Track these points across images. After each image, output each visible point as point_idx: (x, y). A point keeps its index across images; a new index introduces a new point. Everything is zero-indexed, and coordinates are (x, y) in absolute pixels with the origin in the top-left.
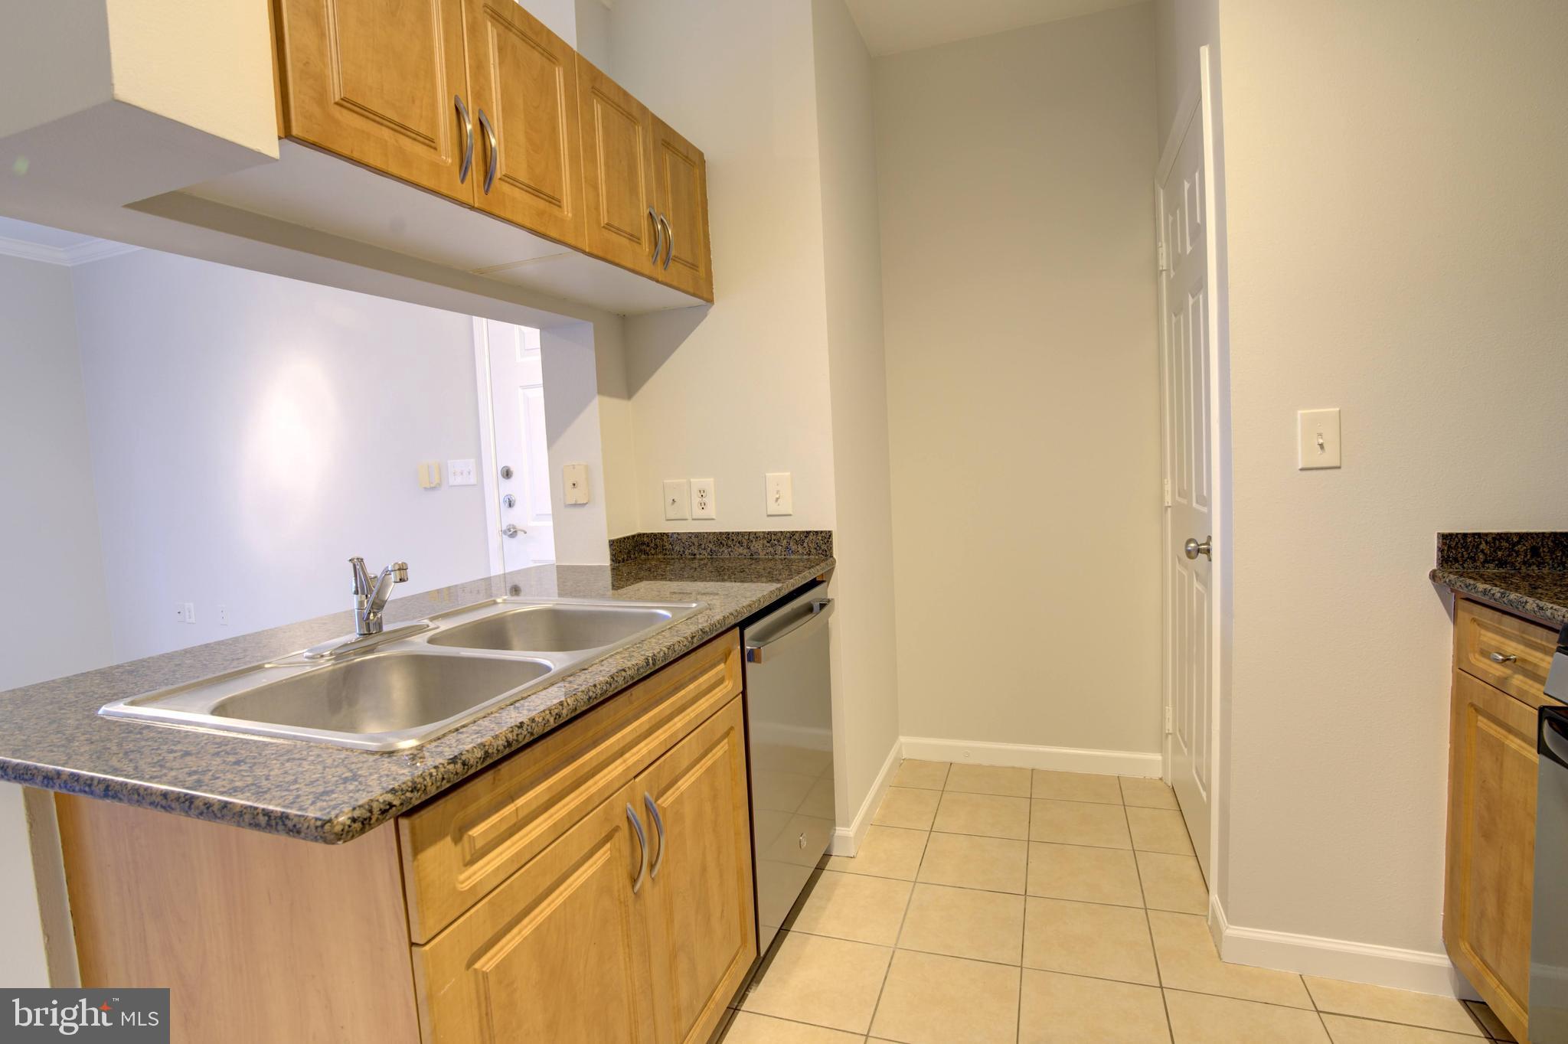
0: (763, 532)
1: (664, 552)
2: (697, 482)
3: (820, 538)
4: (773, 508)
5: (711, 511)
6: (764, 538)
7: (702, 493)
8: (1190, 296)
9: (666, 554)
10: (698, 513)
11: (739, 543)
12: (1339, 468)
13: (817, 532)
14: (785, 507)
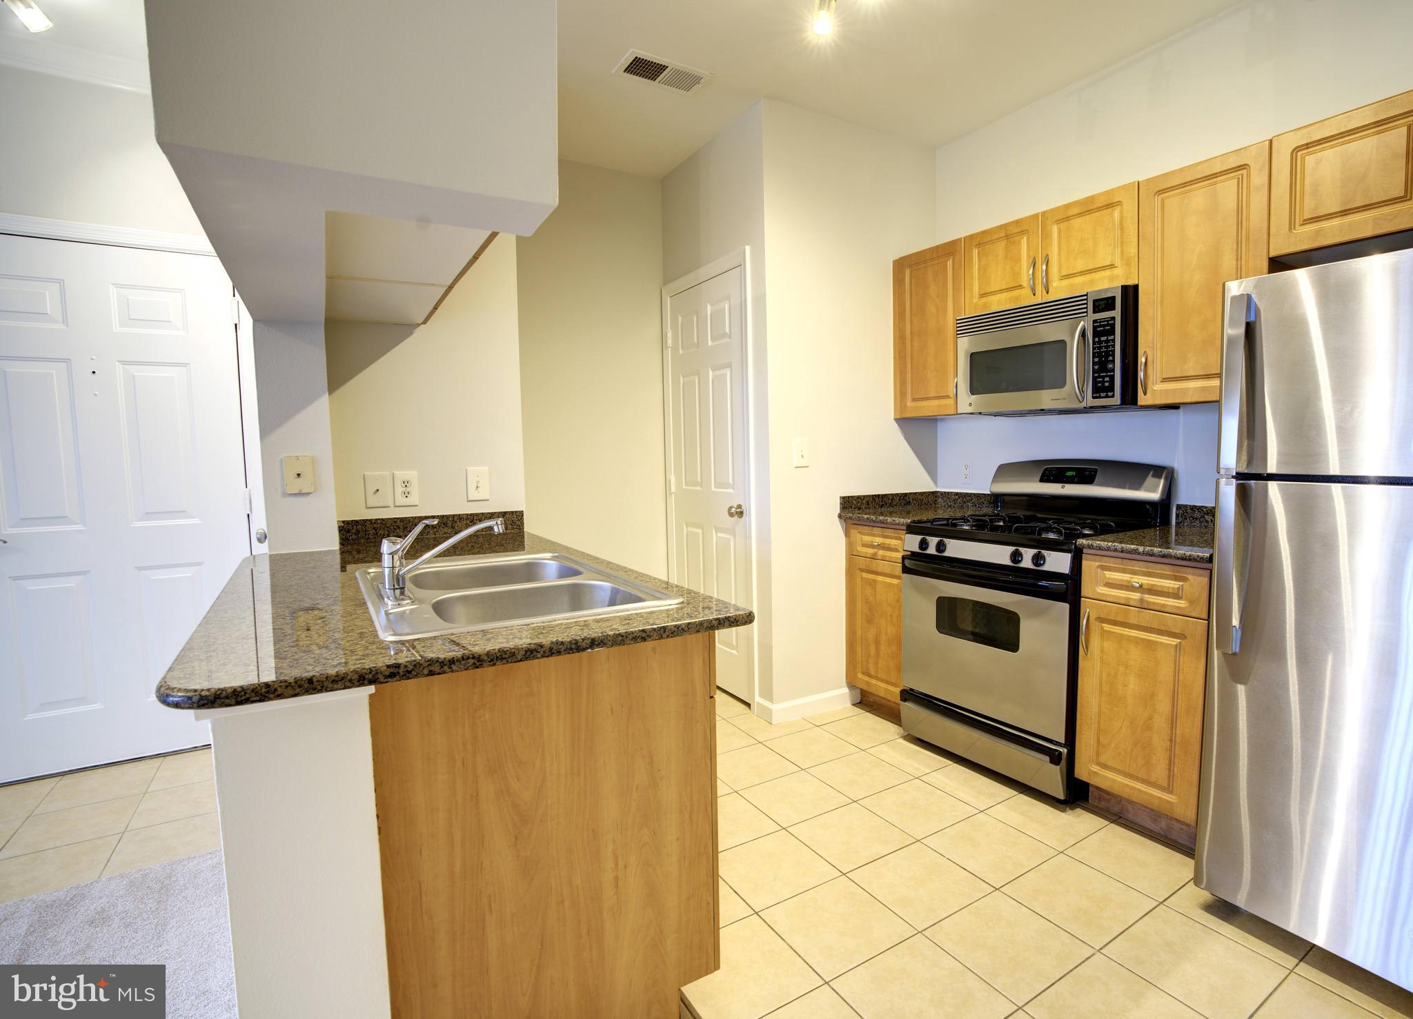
0: (467, 514)
1: (367, 536)
2: (401, 475)
3: (515, 517)
4: (473, 495)
5: (414, 499)
6: (467, 519)
7: (406, 484)
8: (710, 370)
9: (369, 538)
10: (401, 500)
11: (444, 524)
12: (807, 467)
13: (512, 512)
14: (483, 494)
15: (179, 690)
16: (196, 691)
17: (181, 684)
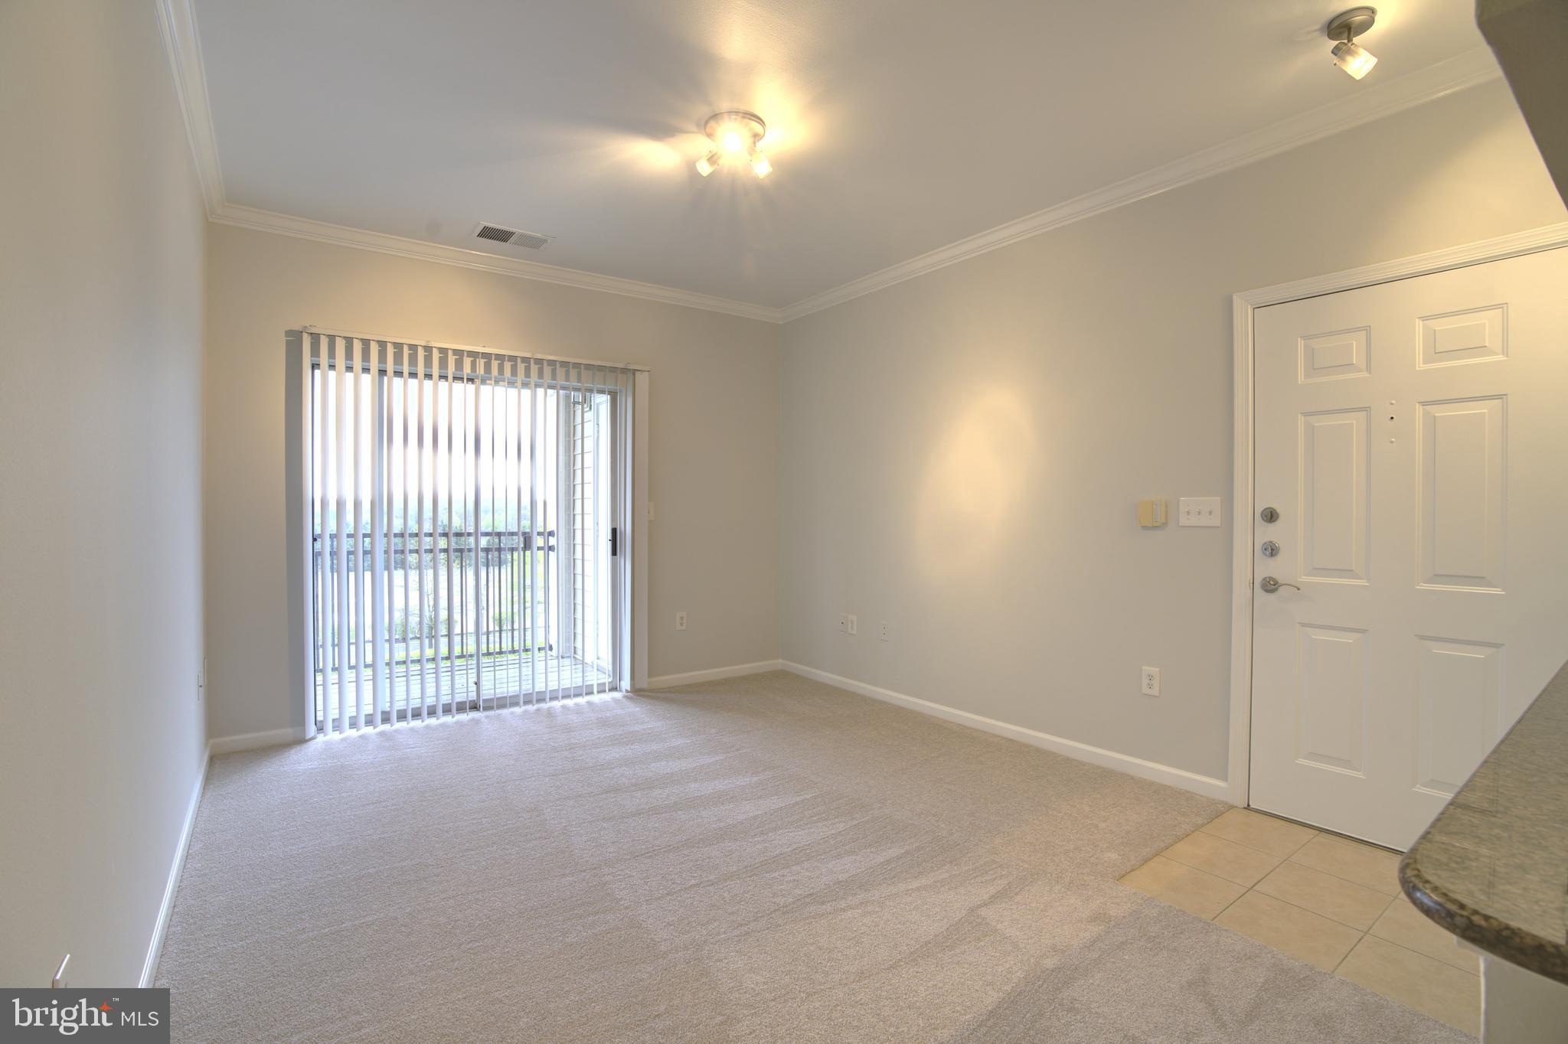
15: (1435, 889)
16: (1462, 906)
17: (1439, 877)
